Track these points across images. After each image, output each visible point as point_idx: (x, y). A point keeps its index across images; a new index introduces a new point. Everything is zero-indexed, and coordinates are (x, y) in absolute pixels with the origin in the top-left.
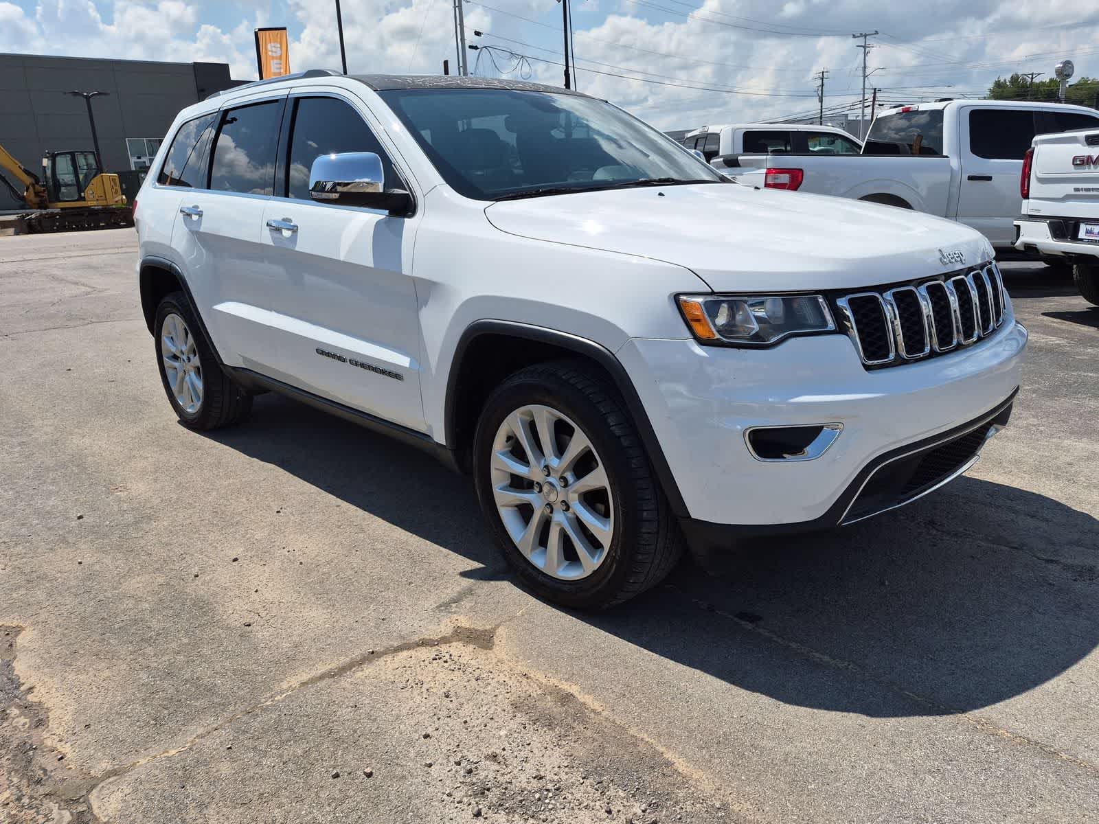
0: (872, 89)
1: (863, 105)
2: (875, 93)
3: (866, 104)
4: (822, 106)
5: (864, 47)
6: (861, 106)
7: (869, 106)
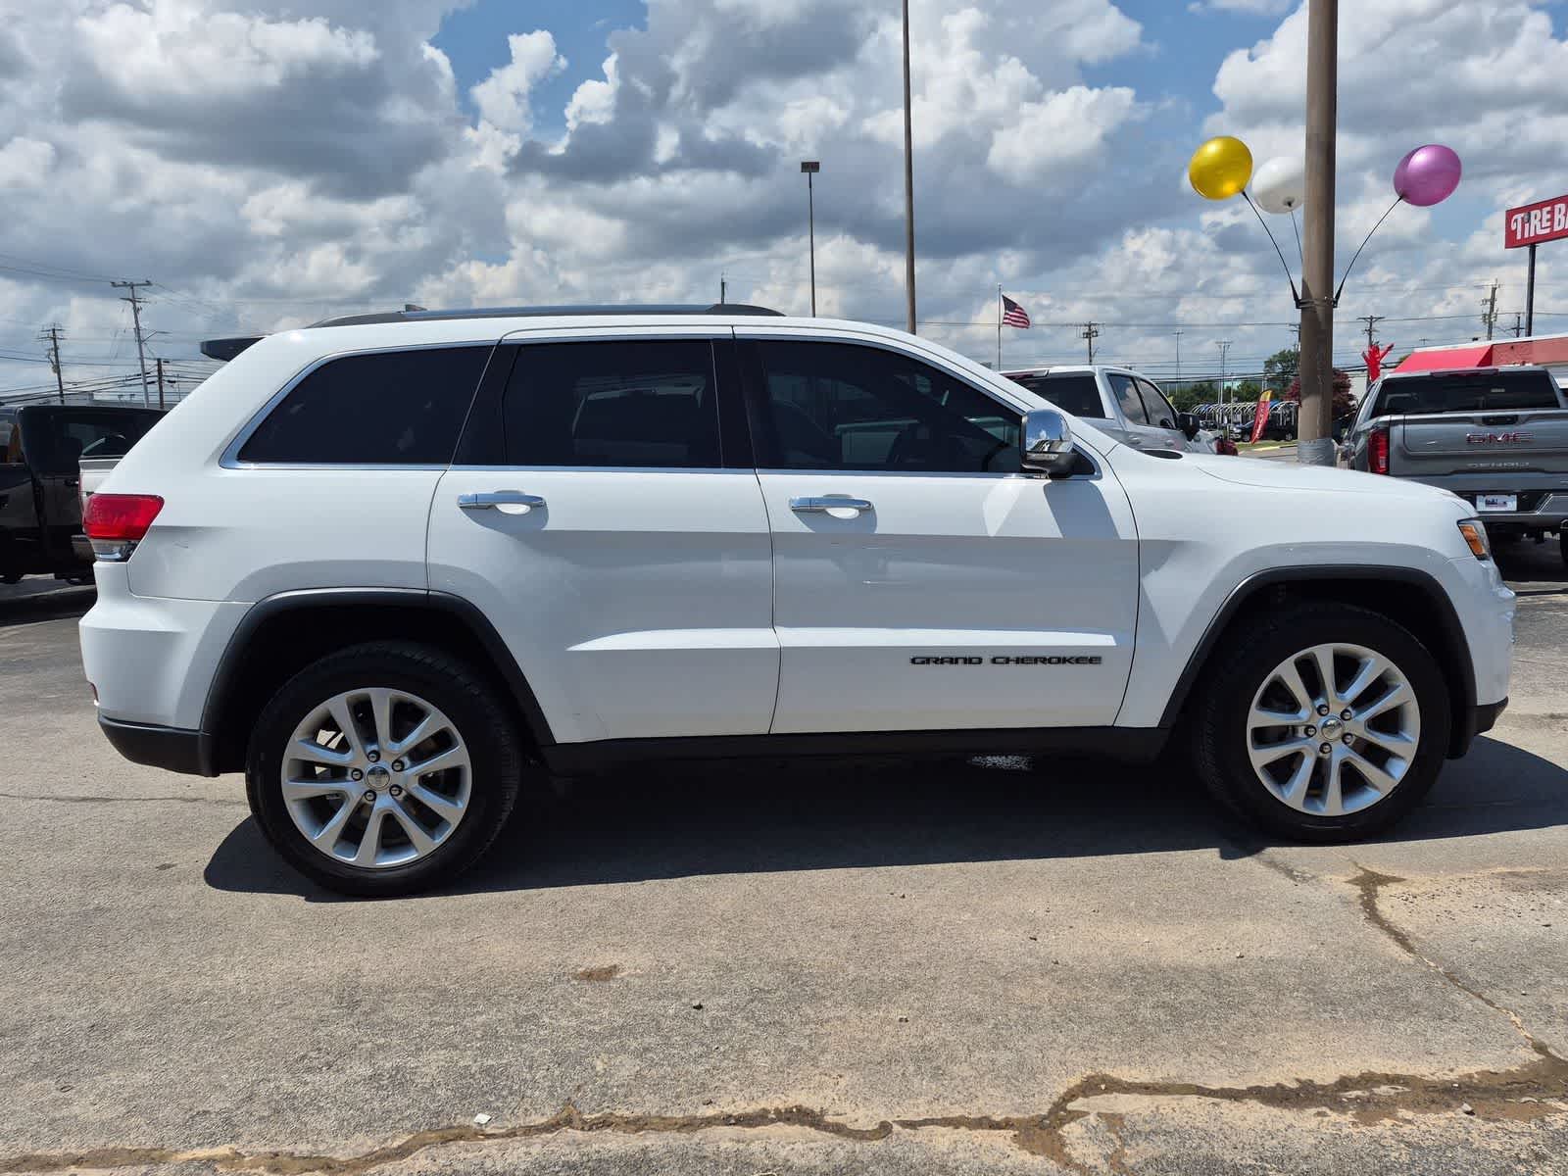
0: (155, 359)
1: (145, 381)
2: (159, 365)
3: (148, 380)
4: (60, 379)
5: (133, 301)
6: (141, 381)
7: (153, 382)
